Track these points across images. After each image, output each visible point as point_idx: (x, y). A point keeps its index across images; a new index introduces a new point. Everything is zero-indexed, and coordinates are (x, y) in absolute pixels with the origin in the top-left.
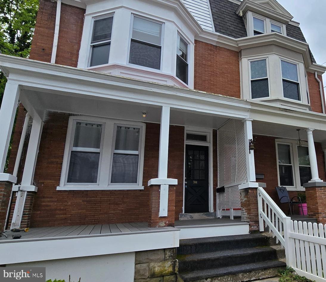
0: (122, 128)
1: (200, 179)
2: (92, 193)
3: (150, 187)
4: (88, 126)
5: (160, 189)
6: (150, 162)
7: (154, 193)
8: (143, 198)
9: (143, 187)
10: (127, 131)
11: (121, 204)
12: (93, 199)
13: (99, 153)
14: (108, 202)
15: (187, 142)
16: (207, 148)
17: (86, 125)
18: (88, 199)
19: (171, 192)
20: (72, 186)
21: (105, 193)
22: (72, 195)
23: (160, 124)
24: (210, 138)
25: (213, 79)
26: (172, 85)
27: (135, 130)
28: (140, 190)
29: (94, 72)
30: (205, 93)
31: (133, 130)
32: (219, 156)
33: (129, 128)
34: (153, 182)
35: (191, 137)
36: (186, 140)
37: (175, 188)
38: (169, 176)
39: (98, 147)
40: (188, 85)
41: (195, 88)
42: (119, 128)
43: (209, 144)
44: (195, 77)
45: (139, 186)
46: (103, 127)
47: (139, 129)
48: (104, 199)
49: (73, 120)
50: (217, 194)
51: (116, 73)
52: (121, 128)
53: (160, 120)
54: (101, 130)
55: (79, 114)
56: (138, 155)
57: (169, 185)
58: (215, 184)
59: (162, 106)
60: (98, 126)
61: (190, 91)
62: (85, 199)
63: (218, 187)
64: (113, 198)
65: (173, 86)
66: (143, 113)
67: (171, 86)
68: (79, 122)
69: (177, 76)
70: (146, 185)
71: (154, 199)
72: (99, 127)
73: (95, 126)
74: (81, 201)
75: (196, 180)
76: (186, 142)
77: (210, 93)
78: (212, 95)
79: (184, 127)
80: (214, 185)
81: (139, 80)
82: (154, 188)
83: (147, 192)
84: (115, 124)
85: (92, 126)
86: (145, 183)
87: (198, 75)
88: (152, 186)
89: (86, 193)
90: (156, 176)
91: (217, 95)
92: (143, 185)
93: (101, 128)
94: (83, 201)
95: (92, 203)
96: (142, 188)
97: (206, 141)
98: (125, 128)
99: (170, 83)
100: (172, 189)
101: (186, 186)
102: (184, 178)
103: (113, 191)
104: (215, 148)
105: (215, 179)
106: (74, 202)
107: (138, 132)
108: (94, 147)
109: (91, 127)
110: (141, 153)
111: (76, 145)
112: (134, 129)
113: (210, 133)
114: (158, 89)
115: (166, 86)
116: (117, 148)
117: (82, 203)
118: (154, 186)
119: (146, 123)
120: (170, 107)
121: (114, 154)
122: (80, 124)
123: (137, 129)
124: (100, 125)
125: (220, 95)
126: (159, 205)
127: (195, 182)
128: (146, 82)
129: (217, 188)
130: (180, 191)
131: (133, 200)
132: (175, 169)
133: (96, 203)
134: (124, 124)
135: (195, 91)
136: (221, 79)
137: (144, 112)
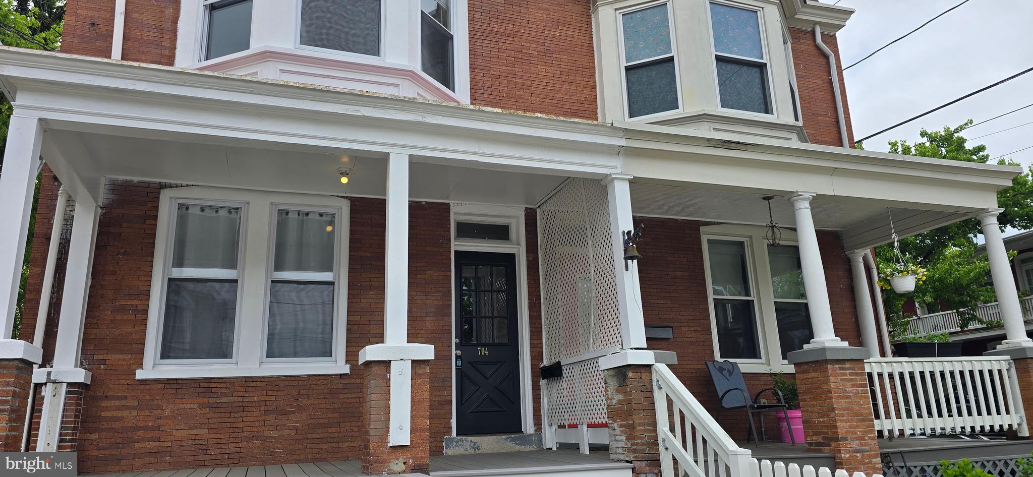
0: (290, 215)
1: (496, 341)
2: (222, 385)
3: (362, 367)
4: (208, 212)
5: (390, 373)
6: (363, 301)
7: (373, 385)
8: (347, 396)
9: (348, 366)
10: (303, 221)
11: (293, 413)
12: (223, 400)
13: (236, 281)
14: (263, 408)
15: (458, 245)
16: (510, 259)
17: (202, 210)
18: (212, 400)
19: (419, 381)
20: (173, 368)
21: (254, 384)
22: (174, 391)
23: (386, 200)
24: (518, 230)
25: (521, 70)
26: (412, 96)
27: (324, 218)
28: (341, 375)
29: (216, 74)
30: (499, 110)
31: (318, 217)
32: (543, 278)
33: (307, 214)
34: (371, 353)
35: (467, 230)
36: (455, 239)
37: (428, 368)
38: (411, 338)
39: (232, 264)
40: (454, 92)
41: (474, 99)
42: (283, 213)
43: (517, 248)
44: (473, 68)
45: (337, 365)
46: (243, 213)
47: (333, 215)
48: (251, 399)
49: (171, 198)
50: (543, 383)
51: (269, 73)
52: (287, 214)
53: (384, 188)
54: (238, 220)
55: (184, 183)
56: (334, 282)
57: (413, 361)
58: (537, 356)
59: (388, 154)
60: (230, 212)
61: (458, 110)
62: (206, 400)
63: (546, 362)
64: (273, 398)
65: (415, 98)
66: (342, 174)
67: (409, 98)
68: (184, 205)
69: (424, 69)
70: (355, 363)
71: (373, 397)
72: (234, 215)
73: (223, 213)
74: (196, 406)
75: (484, 345)
76: (455, 245)
77: (512, 111)
78: (518, 116)
79: (448, 205)
80: (533, 358)
81: (328, 89)
82: (375, 369)
83: (359, 381)
84: (272, 204)
85: (217, 211)
86: (351, 356)
87: (479, 62)
88: (368, 364)
89: (206, 385)
90: (379, 338)
91: (532, 114)
92: (347, 362)
93: (238, 216)
94: (201, 405)
95: (222, 410)
96: (346, 369)
97: (508, 239)
98: (299, 215)
99: (407, 90)
100: (421, 371)
101: (459, 363)
102: (454, 340)
103: (273, 379)
104: (531, 258)
105: (536, 342)
106: (178, 410)
107: (331, 223)
108: (223, 267)
109: (214, 214)
110: (340, 276)
111: (179, 262)
112: (321, 215)
113: (517, 217)
114: (376, 110)
115: (396, 100)
116: (278, 267)
117: (199, 411)
118: (373, 365)
119: (350, 199)
120: (411, 156)
121: (273, 282)
122: (187, 209)
123: (327, 214)
124: (236, 209)
125: (539, 115)
126: (388, 413)
127: (484, 351)
128: (345, 91)
129: (542, 366)
130: (443, 376)
131: (324, 401)
132: (428, 319)
133: (229, 410)
134: (295, 203)
135: (472, 107)
136: (541, 68)
137: (345, 169)
